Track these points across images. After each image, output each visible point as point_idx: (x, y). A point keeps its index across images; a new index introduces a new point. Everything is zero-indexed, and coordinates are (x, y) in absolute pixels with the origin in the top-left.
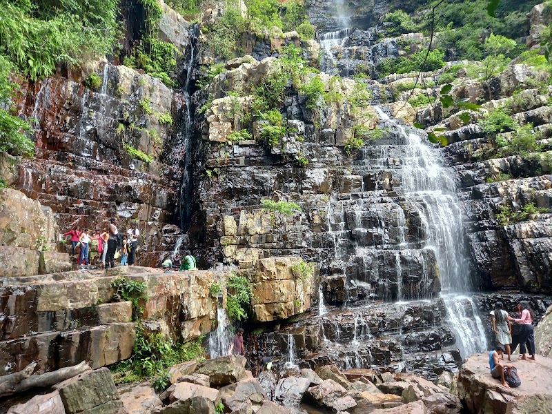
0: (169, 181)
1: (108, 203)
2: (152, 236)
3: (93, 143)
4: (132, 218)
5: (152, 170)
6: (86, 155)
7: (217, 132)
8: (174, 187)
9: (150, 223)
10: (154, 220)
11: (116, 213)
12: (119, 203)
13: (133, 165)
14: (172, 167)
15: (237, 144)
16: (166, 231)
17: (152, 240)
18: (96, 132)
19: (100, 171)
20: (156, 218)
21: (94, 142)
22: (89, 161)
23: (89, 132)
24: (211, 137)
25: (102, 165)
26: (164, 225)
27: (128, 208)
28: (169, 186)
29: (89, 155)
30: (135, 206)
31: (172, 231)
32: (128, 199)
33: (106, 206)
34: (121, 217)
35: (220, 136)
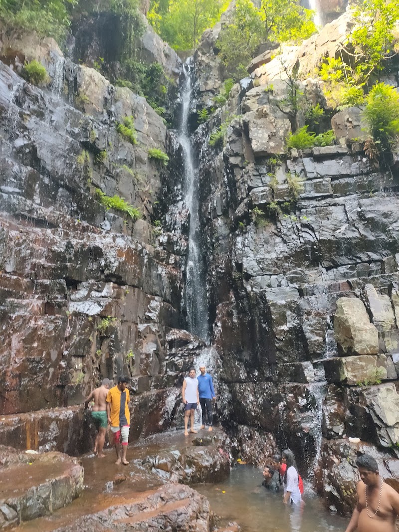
0: (169, 255)
1: (47, 282)
2: (148, 356)
3: (27, 170)
4: (102, 316)
5: (141, 236)
6: (10, 189)
7: (266, 136)
8: (177, 265)
9: (142, 327)
10: (148, 320)
11: (65, 305)
12: (73, 284)
13: (107, 222)
14: (171, 234)
15: (310, 155)
16: (172, 343)
17: (147, 365)
18: (34, 150)
19: (40, 222)
20: (154, 315)
21: (29, 168)
22: (15, 201)
23: (20, 150)
24: (255, 146)
25: (46, 212)
26: (167, 331)
27: (94, 293)
28: (168, 263)
29: (17, 190)
30: (109, 289)
31: (184, 342)
32: (93, 274)
33: (45, 289)
34: (77, 314)
35: (272, 144)
